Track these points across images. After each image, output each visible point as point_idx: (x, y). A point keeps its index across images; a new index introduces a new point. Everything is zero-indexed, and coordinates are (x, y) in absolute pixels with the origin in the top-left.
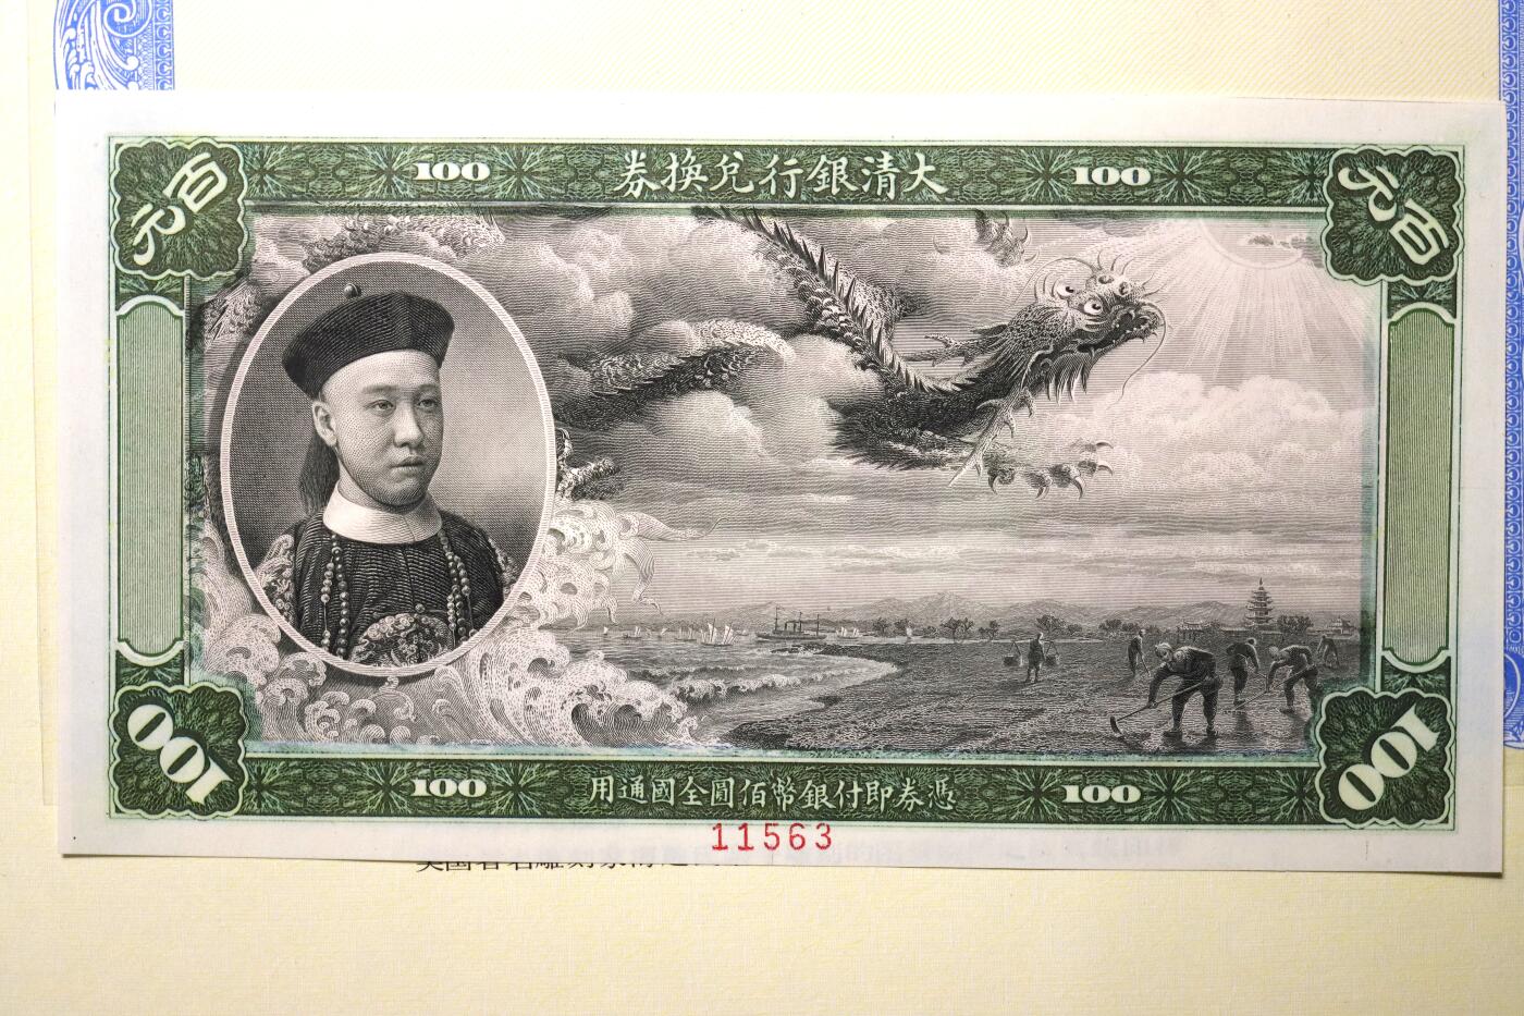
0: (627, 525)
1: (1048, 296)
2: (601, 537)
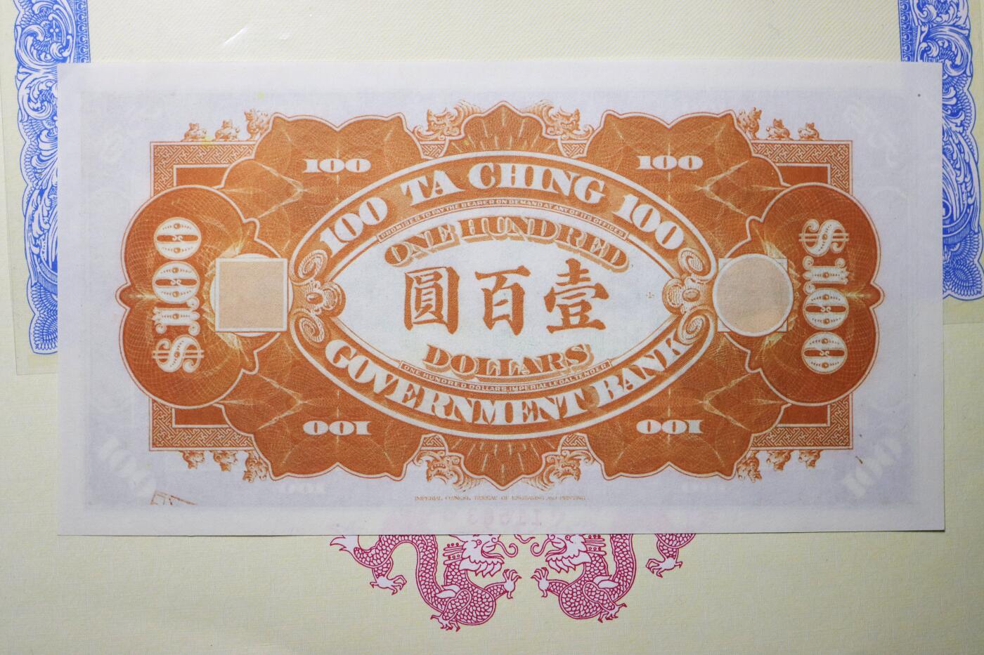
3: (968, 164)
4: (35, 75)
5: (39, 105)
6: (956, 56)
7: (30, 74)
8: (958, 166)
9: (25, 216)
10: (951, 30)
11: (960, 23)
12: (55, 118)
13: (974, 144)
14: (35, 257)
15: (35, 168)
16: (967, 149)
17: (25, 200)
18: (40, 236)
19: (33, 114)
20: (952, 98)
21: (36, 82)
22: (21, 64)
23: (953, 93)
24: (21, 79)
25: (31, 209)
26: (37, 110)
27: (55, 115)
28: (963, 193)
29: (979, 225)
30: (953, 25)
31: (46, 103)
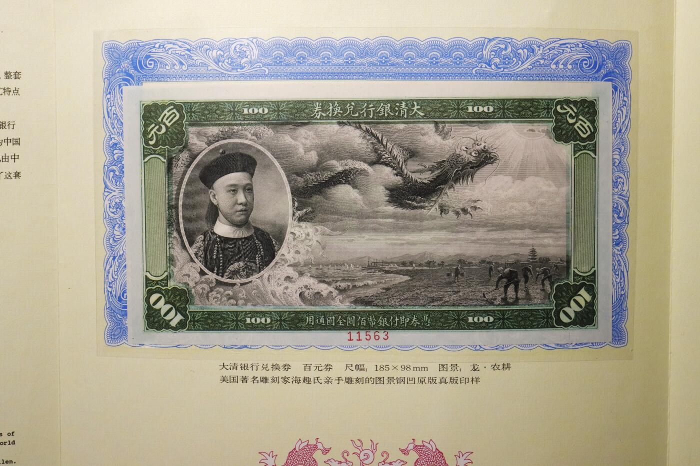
0: (317, 230)
1: (459, 150)
2: (308, 235)
3: (623, 272)
4: (114, 193)
5: (115, 210)
6: (620, 212)
7: (111, 193)
8: (617, 273)
9: (105, 270)
10: (619, 198)
11: (624, 193)
12: (123, 218)
13: (627, 261)
14: (109, 293)
15: (111, 244)
16: (622, 263)
17: (105, 262)
18: (112, 282)
19: (112, 215)
20: (616, 235)
21: (113, 197)
22: (106, 187)
23: (617, 232)
24: (106, 195)
25: (108, 267)
26: (113, 213)
27: (123, 216)
28: (619, 288)
29: (626, 306)
30: (620, 195)
31: (118, 209)
